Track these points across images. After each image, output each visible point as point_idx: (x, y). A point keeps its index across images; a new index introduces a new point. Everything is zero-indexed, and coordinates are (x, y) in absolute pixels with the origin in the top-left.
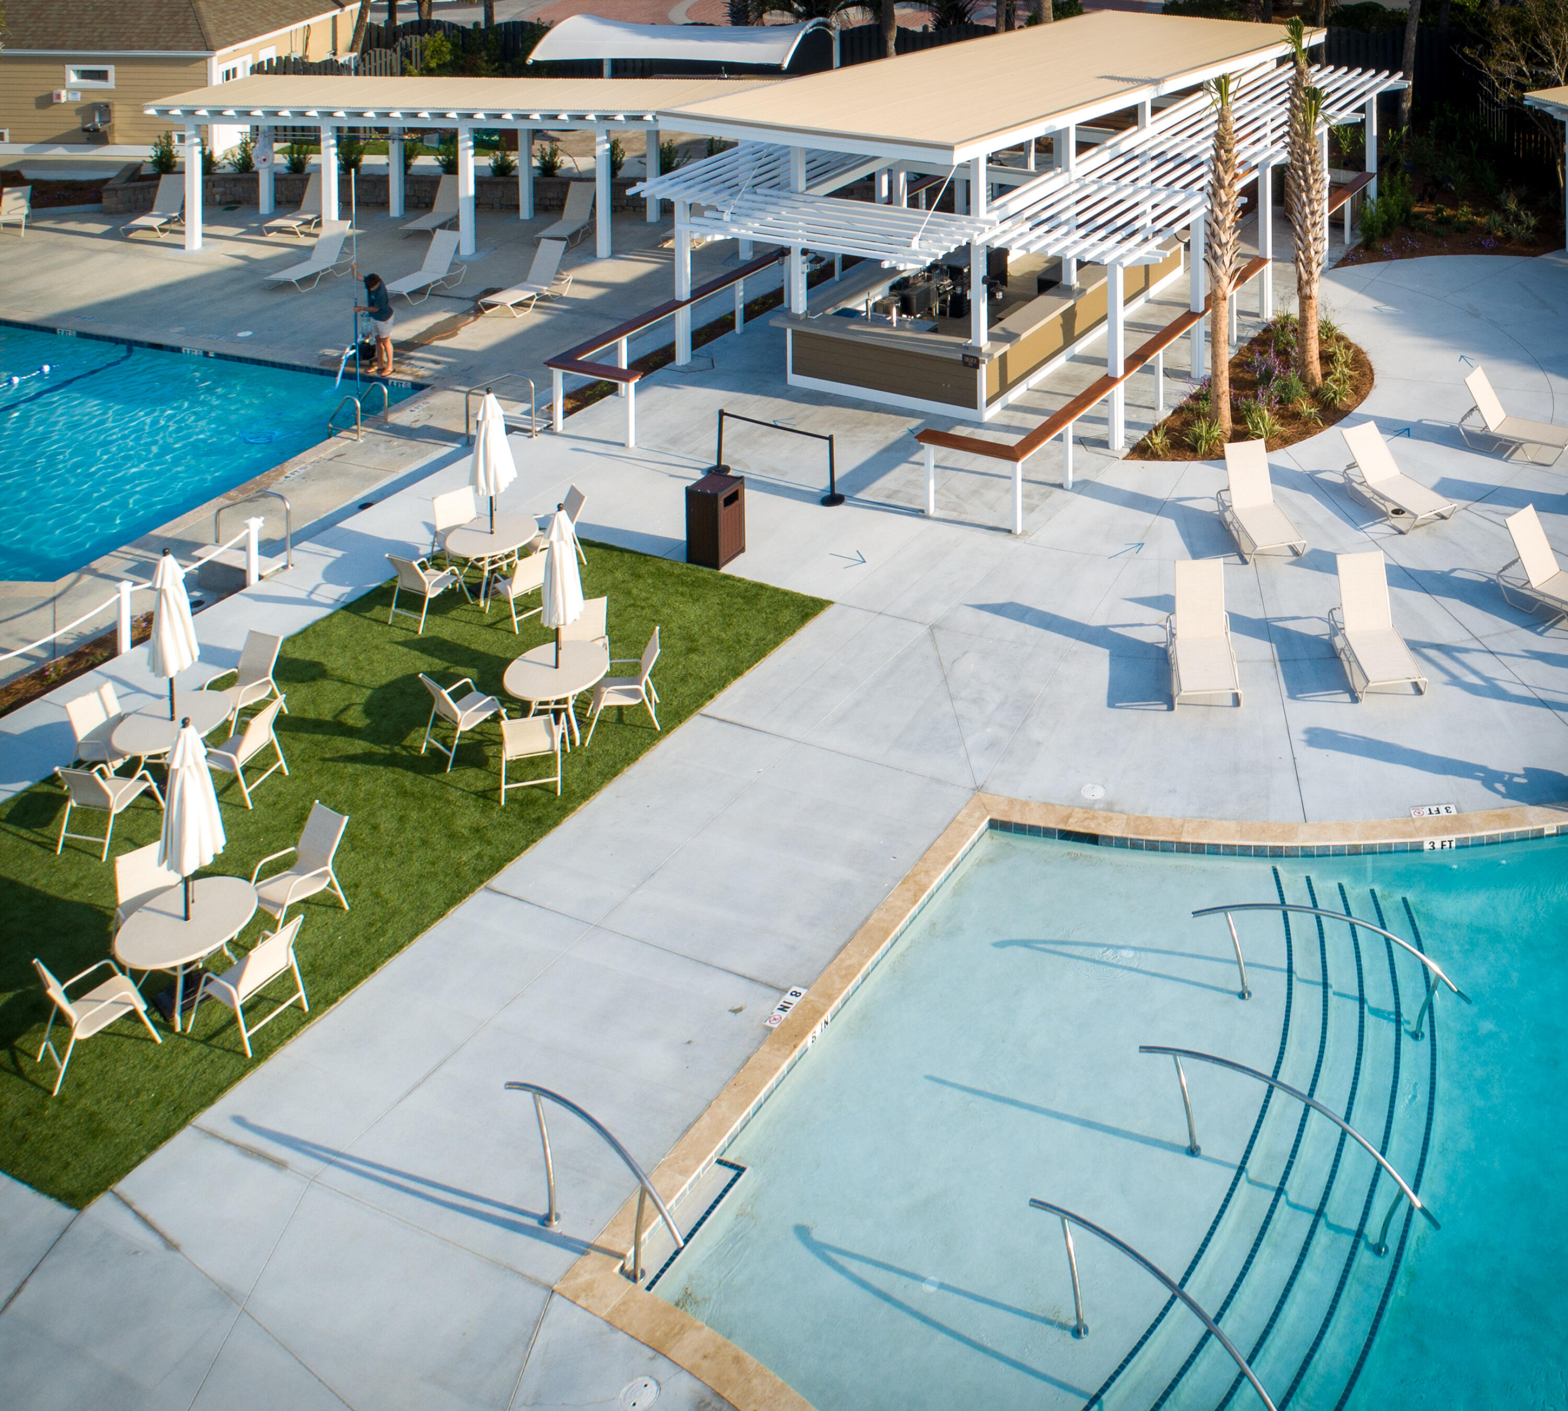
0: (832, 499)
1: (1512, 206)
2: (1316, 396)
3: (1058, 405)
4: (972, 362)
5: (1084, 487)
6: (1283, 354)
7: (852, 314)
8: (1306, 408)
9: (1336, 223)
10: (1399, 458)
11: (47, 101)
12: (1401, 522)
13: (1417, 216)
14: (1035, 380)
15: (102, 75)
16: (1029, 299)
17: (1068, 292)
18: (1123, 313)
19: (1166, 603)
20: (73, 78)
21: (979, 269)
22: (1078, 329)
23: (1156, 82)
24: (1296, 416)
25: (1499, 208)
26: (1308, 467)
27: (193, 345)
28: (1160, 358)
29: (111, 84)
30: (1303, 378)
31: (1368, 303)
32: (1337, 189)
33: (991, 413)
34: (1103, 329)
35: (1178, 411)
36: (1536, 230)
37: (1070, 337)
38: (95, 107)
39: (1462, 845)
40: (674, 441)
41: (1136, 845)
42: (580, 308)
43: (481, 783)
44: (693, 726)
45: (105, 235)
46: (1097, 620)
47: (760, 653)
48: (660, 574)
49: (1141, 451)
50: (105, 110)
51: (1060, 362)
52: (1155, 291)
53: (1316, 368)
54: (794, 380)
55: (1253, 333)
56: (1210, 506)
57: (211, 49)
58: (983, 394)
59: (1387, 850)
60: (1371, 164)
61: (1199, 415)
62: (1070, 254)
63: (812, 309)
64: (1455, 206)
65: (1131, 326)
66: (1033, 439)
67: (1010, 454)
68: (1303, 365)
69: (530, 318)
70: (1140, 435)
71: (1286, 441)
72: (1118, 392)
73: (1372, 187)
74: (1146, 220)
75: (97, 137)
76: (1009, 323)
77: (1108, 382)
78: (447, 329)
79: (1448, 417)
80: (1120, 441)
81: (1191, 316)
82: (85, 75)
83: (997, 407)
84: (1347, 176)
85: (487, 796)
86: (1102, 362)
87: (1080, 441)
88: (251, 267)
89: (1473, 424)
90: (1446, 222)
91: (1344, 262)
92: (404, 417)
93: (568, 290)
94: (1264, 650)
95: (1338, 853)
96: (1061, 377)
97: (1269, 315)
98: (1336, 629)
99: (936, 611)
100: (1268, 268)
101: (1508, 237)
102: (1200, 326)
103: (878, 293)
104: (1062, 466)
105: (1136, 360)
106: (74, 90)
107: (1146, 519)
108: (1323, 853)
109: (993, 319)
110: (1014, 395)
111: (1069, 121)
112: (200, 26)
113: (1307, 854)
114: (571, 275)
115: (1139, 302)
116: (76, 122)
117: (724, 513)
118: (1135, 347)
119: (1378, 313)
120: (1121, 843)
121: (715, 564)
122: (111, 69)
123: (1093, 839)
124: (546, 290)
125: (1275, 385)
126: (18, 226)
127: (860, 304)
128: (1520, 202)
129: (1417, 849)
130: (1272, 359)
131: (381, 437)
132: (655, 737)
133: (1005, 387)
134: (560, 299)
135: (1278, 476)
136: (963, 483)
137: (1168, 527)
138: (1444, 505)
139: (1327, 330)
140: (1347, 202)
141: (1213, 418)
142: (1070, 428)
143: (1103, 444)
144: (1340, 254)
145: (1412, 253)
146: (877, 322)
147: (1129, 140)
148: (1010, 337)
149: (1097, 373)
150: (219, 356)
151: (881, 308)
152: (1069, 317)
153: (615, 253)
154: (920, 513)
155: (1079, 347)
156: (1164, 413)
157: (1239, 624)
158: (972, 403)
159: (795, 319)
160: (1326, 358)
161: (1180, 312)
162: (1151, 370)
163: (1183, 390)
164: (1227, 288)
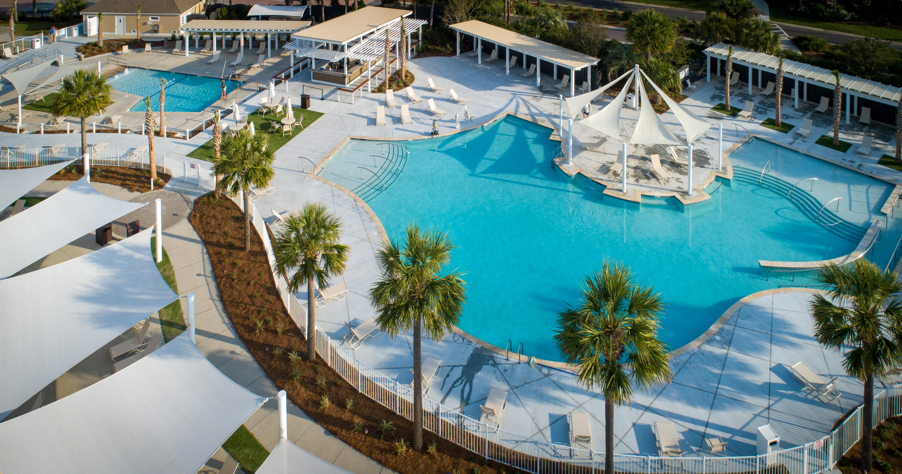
0: (322, 99)
1: (448, 46)
2: (404, 83)
3: (359, 84)
4: (344, 77)
5: (363, 97)
6: (399, 75)
7: (323, 69)
8: (402, 85)
9: (412, 50)
10: (415, 92)
11: (145, 24)
12: (414, 102)
13: (429, 49)
14: (355, 80)
15: (157, 19)
16: (354, 66)
17: (361, 65)
18: (370, 69)
19: (376, 113)
20: (150, 19)
21: (346, 61)
22: (363, 71)
23: (377, 26)
24: (400, 86)
25: (446, 47)
26: (401, 94)
27: (199, 75)
28: (377, 76)
29: (159, 20)
30: (401, 80)
31: (416, 66)
32: (412, 44)
33: (348, 86)
34: (367, 72)
35: (380, 85)
36: (452, 51)
37: (361, 73)
38: (155, 25)
39: (414, 140)
40: (294, 90)
41: (370, 140)
42: (268, 68)
43: (280, 135)
44: (307, 128)
45: (167, 53)
46: (365, 115)
47: (315, 120)
48: (297, 110)
49: (373, 92)
50: (158, 26)
51: (359, 77)
52: (377, 64)
53: (404, 78)
54: (313, 80)
55: (394, 72)
56: (384, 100)
57: (181, 13)
58: (346, 83)
59: (404, 141)
60: (420, 38)
61: (383, 86)
62: (361, 59)
63: (316, 68)
64: (437, 46)
65: (371, 71)
66: (355, 90)
67: (352, 91)
68: (402, 77)
69: (260, 70)
70: (373, 89)
71: (398, 90)
72: (369, 82)
73: (420, 43)
74: (375, 52)
75: (156, 31)
76: (351, 70)
77: (368, 80)
78: (245, 72)
79: (425, 86)
80: (370, 90)
81: (382, 69)
82: (152, 18)
83: (348, 85)
84: (415, 41)
85: (281, 136)
86: (367, 77)
87: (363, 90)
88: (201, 60)
89: (429, 87)
90: (435, 50)
91: (413, 58)
92: (244, 87)
93: (265, 64)
94: (390, 119)
95: (397, 141)
96: (359, 80)
97: (398, 69)
98: (401, 116)
99: (341, 114)
100: (397, 60)
101: (446, 53)
102: (384, 71)
103: (327, 65)
104: (360, 94)
105: (372, 77)
106: (150, 22)
107: (373, 102)
108: (395, 141)
109: (348, 70)
110: (351, 83)
111: (361, 36)
112: (177, 8)
113: (393, 141)
114: (266, 61)
115: (374, 66)
116: (151, 28)
117: (307, 100)
118: (372, 74)
119: (418, 68)
120: (368, 140)
121: (306, 108)
122: (159, 17)
123: (364, 140)
124: (262, 64)
125: (396, 81)
126: (150, 51)
127: (324, 67)
128: (450, 46)
129: (408, 140)
130: (397, 76)
131: (242, 90)
132: (302, 130)
133: (350, 81)
134: (264, 66)
135: (395, 95)
136: (343, 97)
137: (377, 103)
138: (421, 99)
139: (407, 72)
140: (415, 46)
141: (385, 86)
142: (361, 88)
143: (367, 91)
144: (413, 57)
145: (427, 56)
146: (327, 70)
147: (372, 37)
148: (351, 73)
149: (366, 79)
150: (205, 77)
151: (328, 68)
152: (361, 69)
153: (272, 57)
154: (337, 101)
155: (363, 75)
156: (377, 86)
157: (386, 116)
158: (344, 84)
159: (313, 70)
160: (406, 76)
161: (381, 68)
162: (375, 78)
163: (381, 82)
164: (388, 64)
